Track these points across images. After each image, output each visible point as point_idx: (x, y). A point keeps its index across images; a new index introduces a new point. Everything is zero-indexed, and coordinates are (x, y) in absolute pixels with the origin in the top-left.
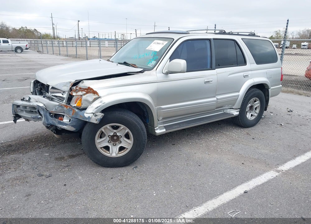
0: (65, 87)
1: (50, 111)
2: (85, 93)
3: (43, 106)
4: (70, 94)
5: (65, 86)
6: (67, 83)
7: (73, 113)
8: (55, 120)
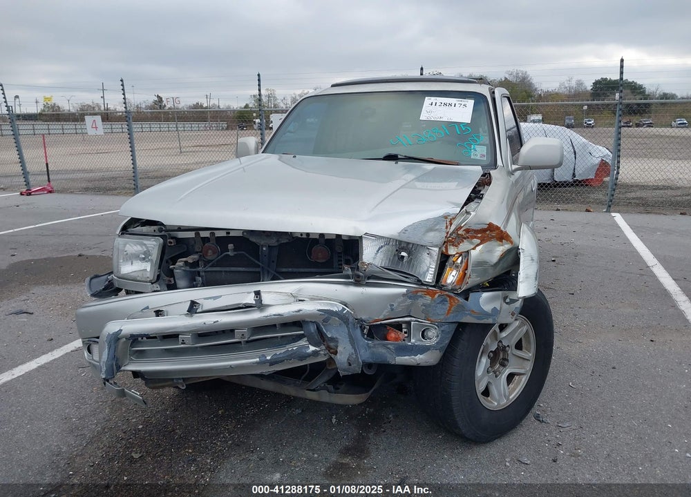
0: (432, 234)
1: (371, 321)
2: (479, 241)
3: (344, 309)
4: (442, 254)
5: (431, 230)
6: (437, 221)
7: (450, 310)
8: (384, 345)
